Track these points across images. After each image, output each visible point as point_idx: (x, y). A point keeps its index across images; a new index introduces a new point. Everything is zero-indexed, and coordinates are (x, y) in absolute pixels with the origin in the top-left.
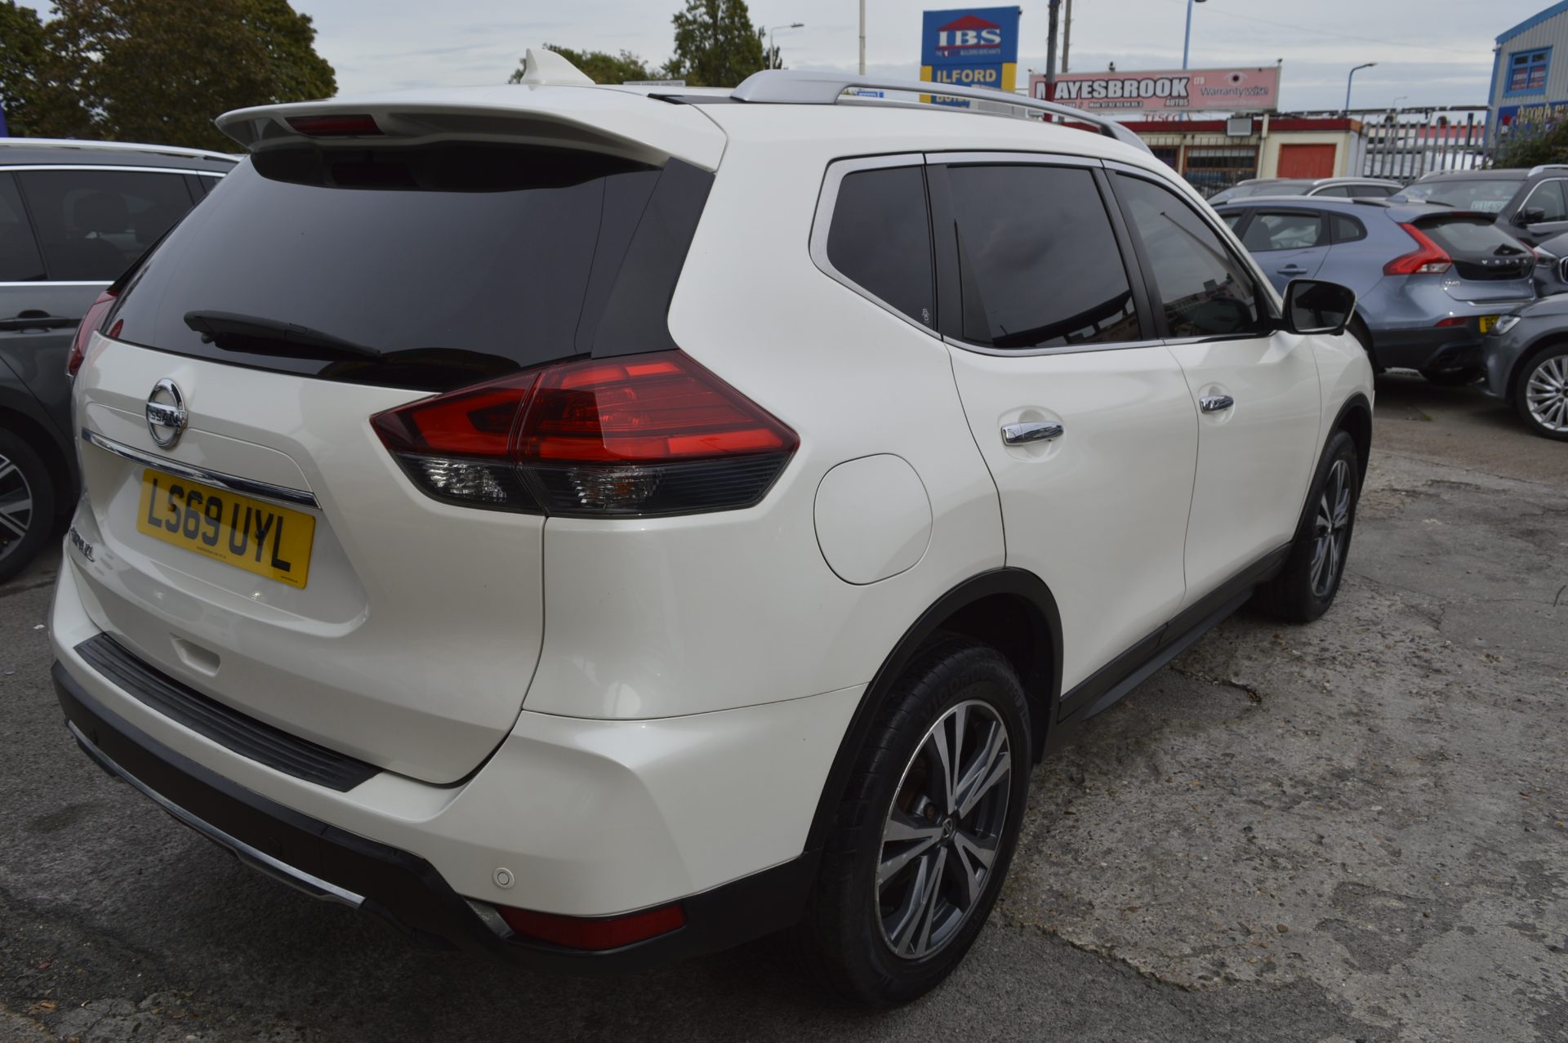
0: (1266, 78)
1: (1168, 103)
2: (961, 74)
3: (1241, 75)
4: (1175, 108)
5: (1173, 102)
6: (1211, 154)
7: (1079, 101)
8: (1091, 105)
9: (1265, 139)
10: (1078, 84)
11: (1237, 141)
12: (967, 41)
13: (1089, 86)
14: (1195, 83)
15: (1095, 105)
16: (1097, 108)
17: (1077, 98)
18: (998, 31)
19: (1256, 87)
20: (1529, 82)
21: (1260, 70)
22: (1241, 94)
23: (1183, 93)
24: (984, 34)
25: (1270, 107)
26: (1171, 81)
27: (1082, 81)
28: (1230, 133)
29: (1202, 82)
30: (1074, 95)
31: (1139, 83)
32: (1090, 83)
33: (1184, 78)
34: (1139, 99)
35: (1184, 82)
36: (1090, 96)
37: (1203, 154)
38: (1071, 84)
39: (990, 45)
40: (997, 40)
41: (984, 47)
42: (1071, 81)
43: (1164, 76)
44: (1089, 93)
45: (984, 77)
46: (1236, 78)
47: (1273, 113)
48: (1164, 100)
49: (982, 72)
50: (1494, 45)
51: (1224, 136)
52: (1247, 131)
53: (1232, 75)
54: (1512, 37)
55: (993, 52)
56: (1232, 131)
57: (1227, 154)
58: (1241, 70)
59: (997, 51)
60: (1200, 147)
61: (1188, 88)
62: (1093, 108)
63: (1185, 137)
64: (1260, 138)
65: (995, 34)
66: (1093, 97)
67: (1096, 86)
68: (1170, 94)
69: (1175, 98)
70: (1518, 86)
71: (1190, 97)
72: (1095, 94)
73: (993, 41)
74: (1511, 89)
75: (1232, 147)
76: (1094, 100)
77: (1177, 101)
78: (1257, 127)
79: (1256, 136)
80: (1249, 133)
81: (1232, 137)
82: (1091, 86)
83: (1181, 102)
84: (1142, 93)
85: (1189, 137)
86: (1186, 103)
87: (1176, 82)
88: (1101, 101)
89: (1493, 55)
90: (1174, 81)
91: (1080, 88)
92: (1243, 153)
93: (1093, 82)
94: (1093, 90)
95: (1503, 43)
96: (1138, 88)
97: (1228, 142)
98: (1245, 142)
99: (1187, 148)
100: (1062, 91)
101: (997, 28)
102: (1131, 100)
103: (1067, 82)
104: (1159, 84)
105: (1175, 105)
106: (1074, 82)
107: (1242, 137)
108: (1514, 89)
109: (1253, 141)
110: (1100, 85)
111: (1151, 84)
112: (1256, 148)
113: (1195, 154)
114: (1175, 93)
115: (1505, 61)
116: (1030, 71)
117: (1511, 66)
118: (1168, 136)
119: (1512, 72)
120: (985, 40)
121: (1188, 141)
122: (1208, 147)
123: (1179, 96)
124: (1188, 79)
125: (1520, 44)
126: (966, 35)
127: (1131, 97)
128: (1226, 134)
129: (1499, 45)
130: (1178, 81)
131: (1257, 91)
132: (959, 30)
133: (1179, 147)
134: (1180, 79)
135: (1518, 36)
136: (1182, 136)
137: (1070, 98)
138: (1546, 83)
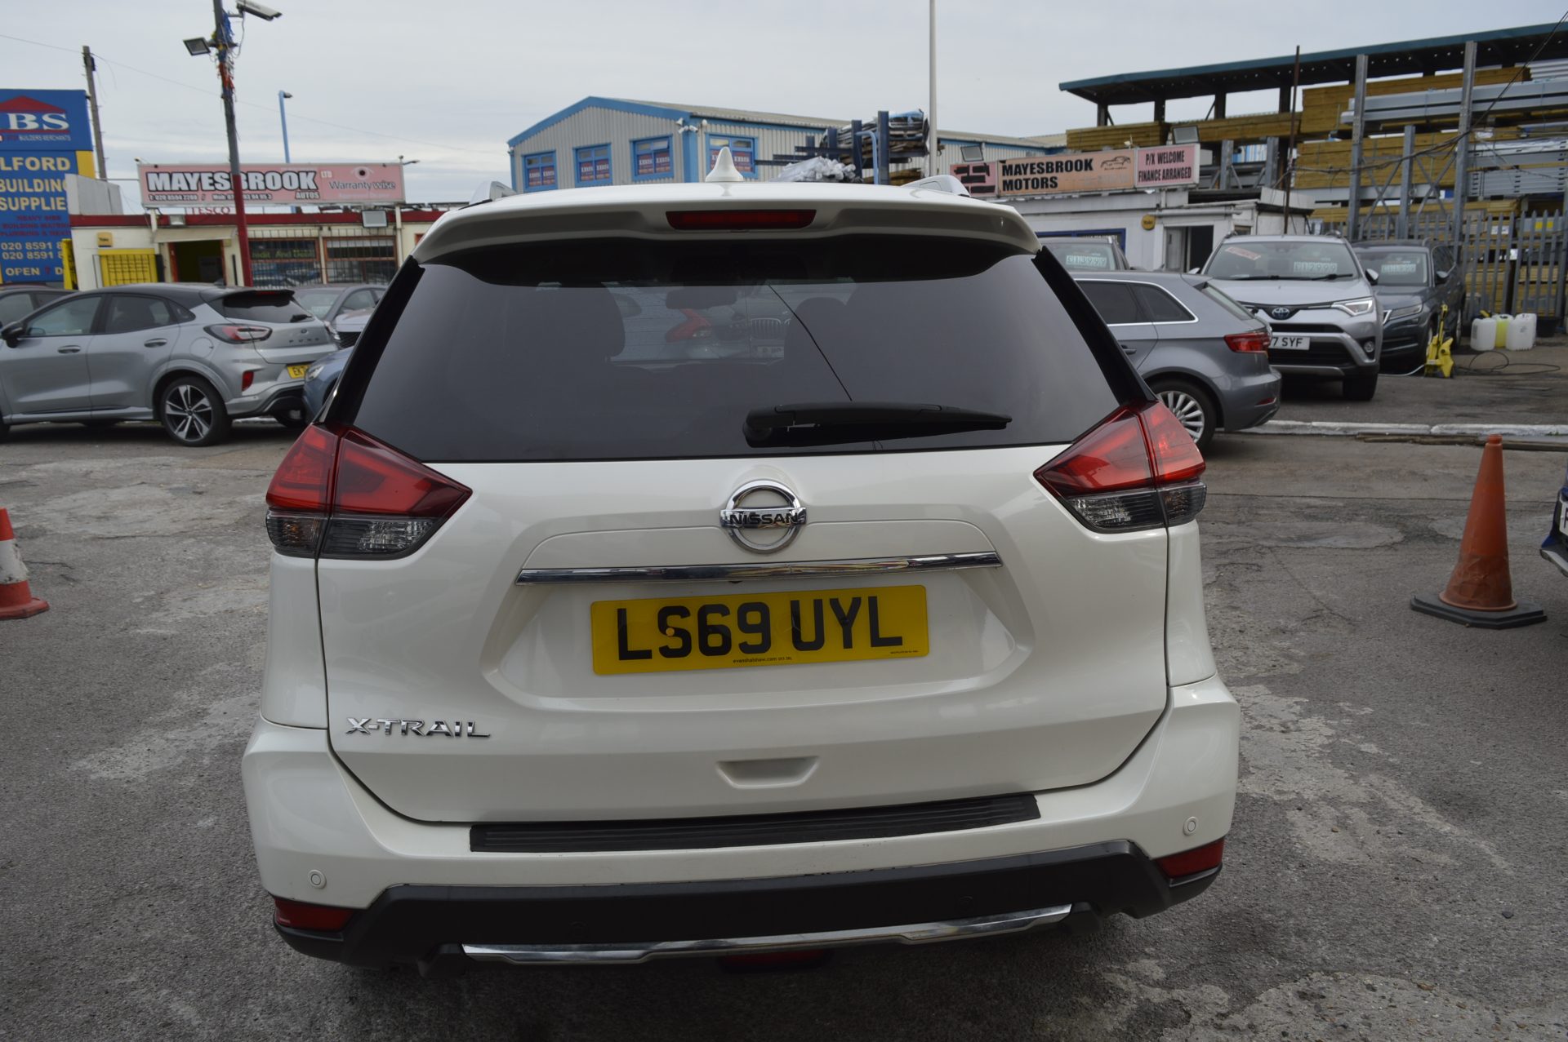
0: (390, 174)
1: (298, 196)
2: (24, 162)
3: (366, 169)
4: (307, 201)
5: (303, 195)
6: (352, 244)
7: (200, 193)
8: (216, 197)
9: (401, 230)
10: (196, 176)
11: (374, 232)
12: (25, 125)
13: (210, 178)
14: (323, 176)
15: (220, 198)
16: (221, 200)
17: (198, 190)
18: (63, 116)
19: (384, 182)
20: (543, 180)
21: (384, 165)
22: (370, 188)
23: (313, 186)
24: (46, 118)
25: (400, 201)
26: (298, 174)
27: (200, 173)
28: (366, 225)
29: (330, 176)
30: (194, 187)
31: (264, 175)
32: (211, 175)
33: (311, 172)
34: (267, 192)
35: (311, 175)
36: (212, 188)
37: (344, 245)
38: (188, 176)
39: (56, 130)
40: (65, 125)
41: (48, 132)
42: (188, 172)
43: (290, 169)
44: (211, 185)
45: (55, 165)
46: (362, 173)
47: (403, 205)
48: (294, 192)
49: (52, 161)
50: (507, 148)
51: (361, 227)
52: (382, 223)
53: (357, 170)
54: (521, 142)
55: (61, 138)
56: (368, 223)
57: (367, 244)
58: (366, 165)
59: (68, 138)
60: (340, 238)
61: (316, 181)
62: (218, 200)
63: (321, 229)
64: (395, 229)
65: (61, 119)
66: (216, 189)
67: (217, 177)
68: (299, 187)
69: (304, 190)
70: (534, 183)
71: (319, 190)
72: (218, 186)
73: (60, 126)
74: (529, 185)
75: (370, 238)
76: (217, 192)
77: (307, 193)
78: (391, 218)
79: (391, 227)
80: (385, 225)
81: (369, 228)
82: (212, 178)
83: (312, 195)
84: (270, 185)
85: (325, 229)
86: (318, 197)
87: (302, 175)
88: (225, 193)
89: (508, 157)
90: (301, 174)
91: (200, 179)
92: (383, 244)
93: (213, 173)
94: (215, 182)
95: (514, 146)
96: (264, 181)
97: (366, 233)
98: (382, 233)
99: (326, 239)
100: (179, 182)
101: (61, 113)
102: (258, 192)
103: (183, 173)
104: (286, 176)
105: (306, 198)
106: (192, 174)
107: (378, 228)
108: (532, 186)
109: (390, 232)
110: (221, 177)
111: (277, 177)
112: (394, 238)
113: (336, 245)
114: (304, 186)
115: (520, 161)
116: (137, 160)
117: (525, 167)
118: (304, 228)
119: (527, 171)
120: (48, 124)
121: (325, 232)
122: (348, 238)
123: (309, 189)
124: (315, 172)
125: (530, 147)
126: (23, 118)
127: (258, 190)
128: (363, 225)
129: (512, 148)
130: (305, 174)
131: (386, 185)
132: (12, 112)
133: (317, 238)
134: (307, 173)
135: (526, 141)
136: (317, 228)
137: (190, 190)
138: (557, 181)
